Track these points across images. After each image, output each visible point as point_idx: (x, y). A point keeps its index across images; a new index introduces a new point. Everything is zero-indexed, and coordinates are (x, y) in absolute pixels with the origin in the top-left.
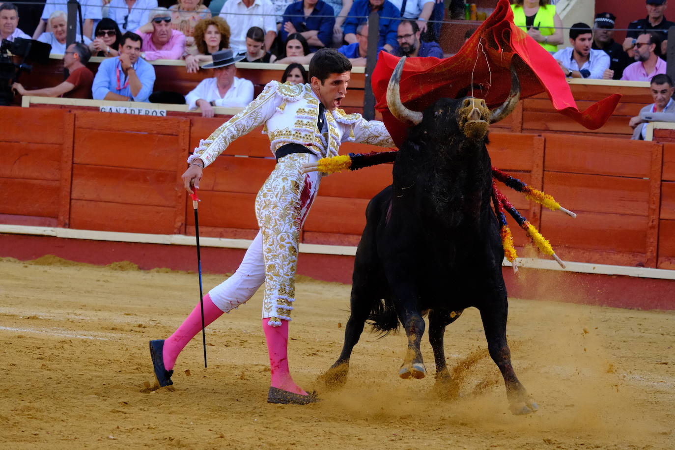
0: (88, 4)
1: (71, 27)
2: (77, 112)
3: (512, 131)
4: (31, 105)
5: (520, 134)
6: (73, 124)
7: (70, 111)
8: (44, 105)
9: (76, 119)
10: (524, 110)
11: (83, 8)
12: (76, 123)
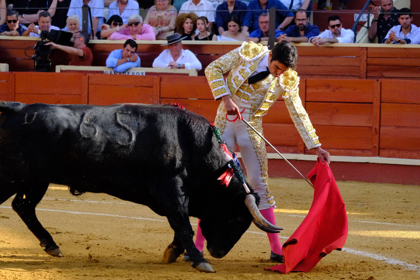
0: (95, 7)
1: (85, 22)
2: (90, 75)
3: (361, 78)
4: (62, 71)
5: (365, 80)
6: (87, 81)
7: (85, 74)
8: (70, 71)
9: (89, 79)
10: (367, 65)
11: (92, 10)
12: (89, 81)
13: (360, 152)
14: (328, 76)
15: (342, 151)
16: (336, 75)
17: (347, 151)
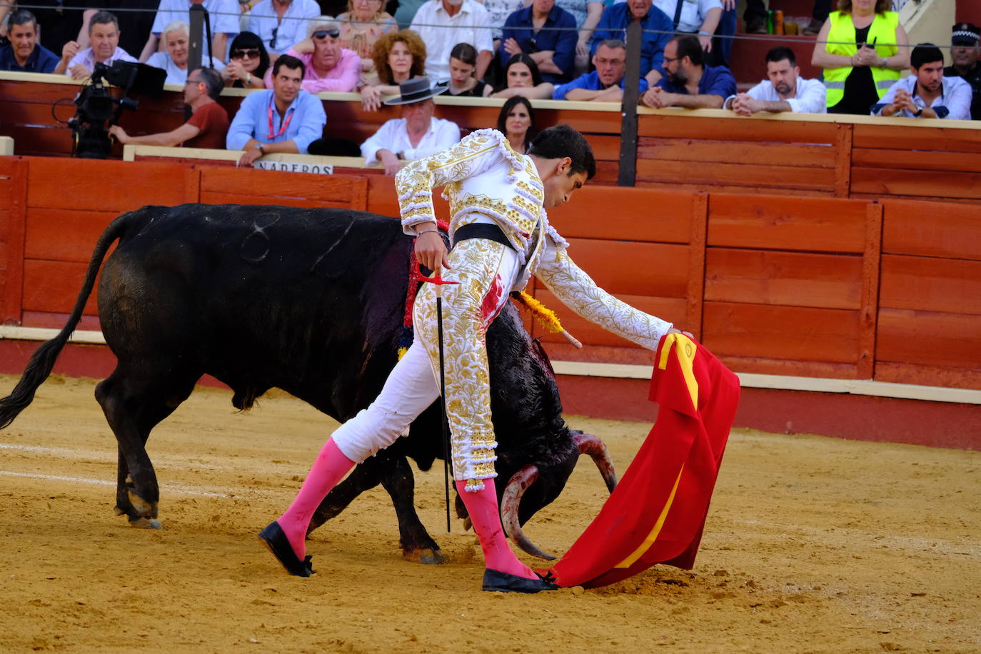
0: (219, 11)
1: (194, 45)
2: (204, 168)
3: (836, 195)
4: (137, 158)
5: (846, 200)
6: (197, 185)
7: (193, 167)
8: (157, 158)
9: (203, 178)
10: (852, 164)
11: (212, 18)
12: (202, 183)
13: (829, 368)
14: (759, 189)
15: (788, 364)
16: (780, 188)
17: (800, 365)
